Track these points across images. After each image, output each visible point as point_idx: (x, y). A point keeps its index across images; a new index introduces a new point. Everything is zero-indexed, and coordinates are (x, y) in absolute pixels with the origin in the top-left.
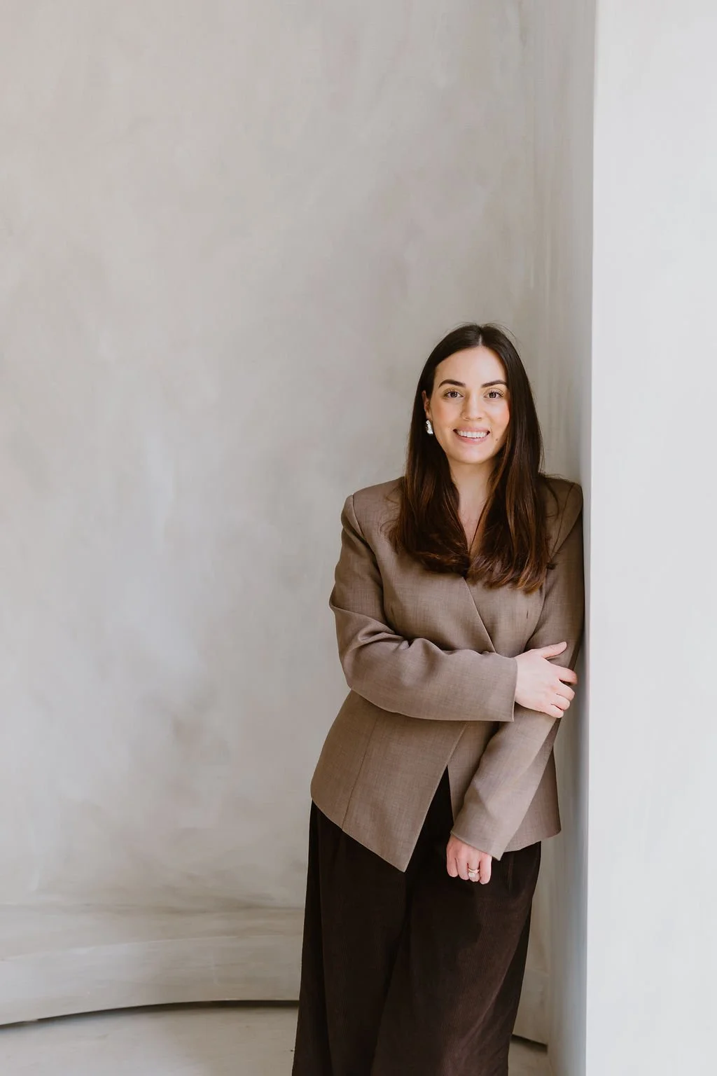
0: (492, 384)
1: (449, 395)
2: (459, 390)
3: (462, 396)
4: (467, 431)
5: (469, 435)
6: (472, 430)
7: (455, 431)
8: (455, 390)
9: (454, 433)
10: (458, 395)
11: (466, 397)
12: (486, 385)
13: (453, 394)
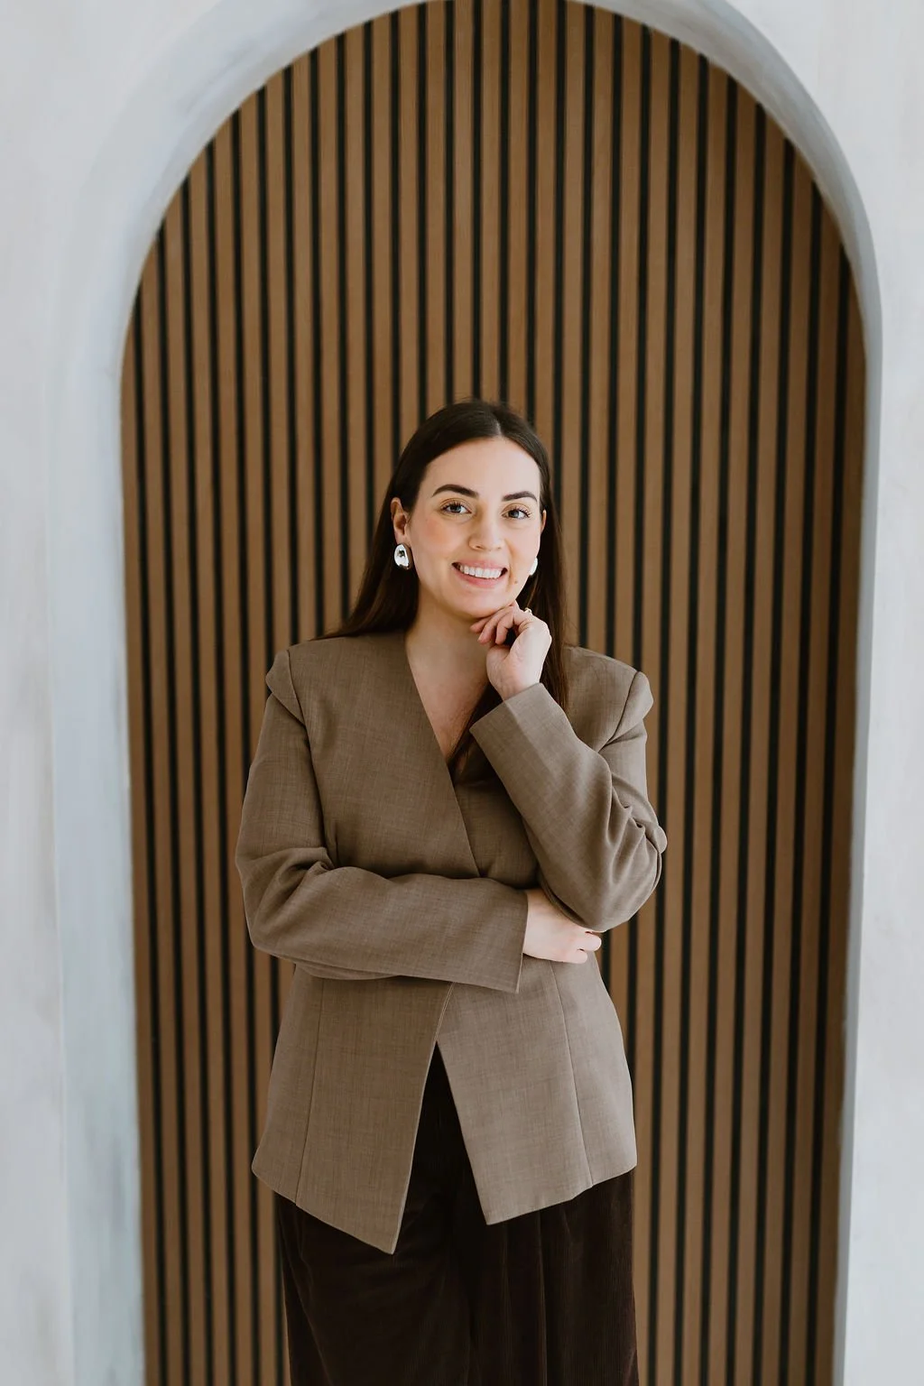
0: (517, 496)
1: (449, 509)
2: (467, 503)
3: (469, 512)
4: (476, 567)
5: (479, 573)
6: (483, 565)
7: (456, 565)
8: (459, 500)
9: (453, 569)
10: (463, 510)
11: (477, 515)
12: (508, 498)
13: (455, 508)
